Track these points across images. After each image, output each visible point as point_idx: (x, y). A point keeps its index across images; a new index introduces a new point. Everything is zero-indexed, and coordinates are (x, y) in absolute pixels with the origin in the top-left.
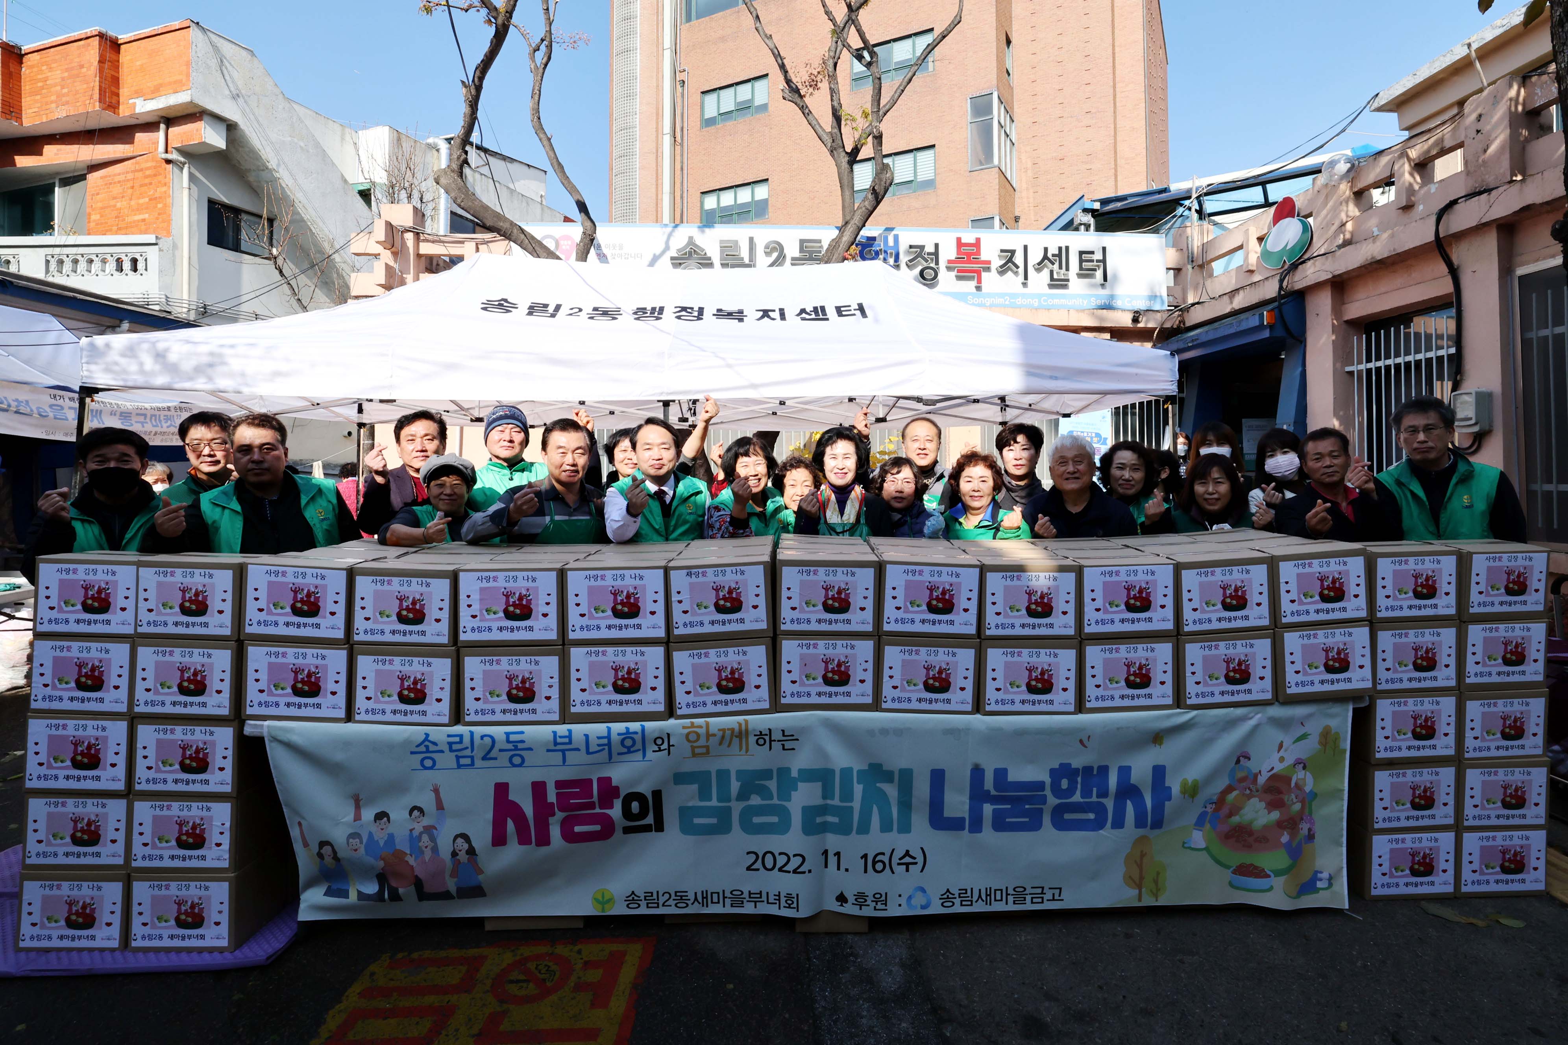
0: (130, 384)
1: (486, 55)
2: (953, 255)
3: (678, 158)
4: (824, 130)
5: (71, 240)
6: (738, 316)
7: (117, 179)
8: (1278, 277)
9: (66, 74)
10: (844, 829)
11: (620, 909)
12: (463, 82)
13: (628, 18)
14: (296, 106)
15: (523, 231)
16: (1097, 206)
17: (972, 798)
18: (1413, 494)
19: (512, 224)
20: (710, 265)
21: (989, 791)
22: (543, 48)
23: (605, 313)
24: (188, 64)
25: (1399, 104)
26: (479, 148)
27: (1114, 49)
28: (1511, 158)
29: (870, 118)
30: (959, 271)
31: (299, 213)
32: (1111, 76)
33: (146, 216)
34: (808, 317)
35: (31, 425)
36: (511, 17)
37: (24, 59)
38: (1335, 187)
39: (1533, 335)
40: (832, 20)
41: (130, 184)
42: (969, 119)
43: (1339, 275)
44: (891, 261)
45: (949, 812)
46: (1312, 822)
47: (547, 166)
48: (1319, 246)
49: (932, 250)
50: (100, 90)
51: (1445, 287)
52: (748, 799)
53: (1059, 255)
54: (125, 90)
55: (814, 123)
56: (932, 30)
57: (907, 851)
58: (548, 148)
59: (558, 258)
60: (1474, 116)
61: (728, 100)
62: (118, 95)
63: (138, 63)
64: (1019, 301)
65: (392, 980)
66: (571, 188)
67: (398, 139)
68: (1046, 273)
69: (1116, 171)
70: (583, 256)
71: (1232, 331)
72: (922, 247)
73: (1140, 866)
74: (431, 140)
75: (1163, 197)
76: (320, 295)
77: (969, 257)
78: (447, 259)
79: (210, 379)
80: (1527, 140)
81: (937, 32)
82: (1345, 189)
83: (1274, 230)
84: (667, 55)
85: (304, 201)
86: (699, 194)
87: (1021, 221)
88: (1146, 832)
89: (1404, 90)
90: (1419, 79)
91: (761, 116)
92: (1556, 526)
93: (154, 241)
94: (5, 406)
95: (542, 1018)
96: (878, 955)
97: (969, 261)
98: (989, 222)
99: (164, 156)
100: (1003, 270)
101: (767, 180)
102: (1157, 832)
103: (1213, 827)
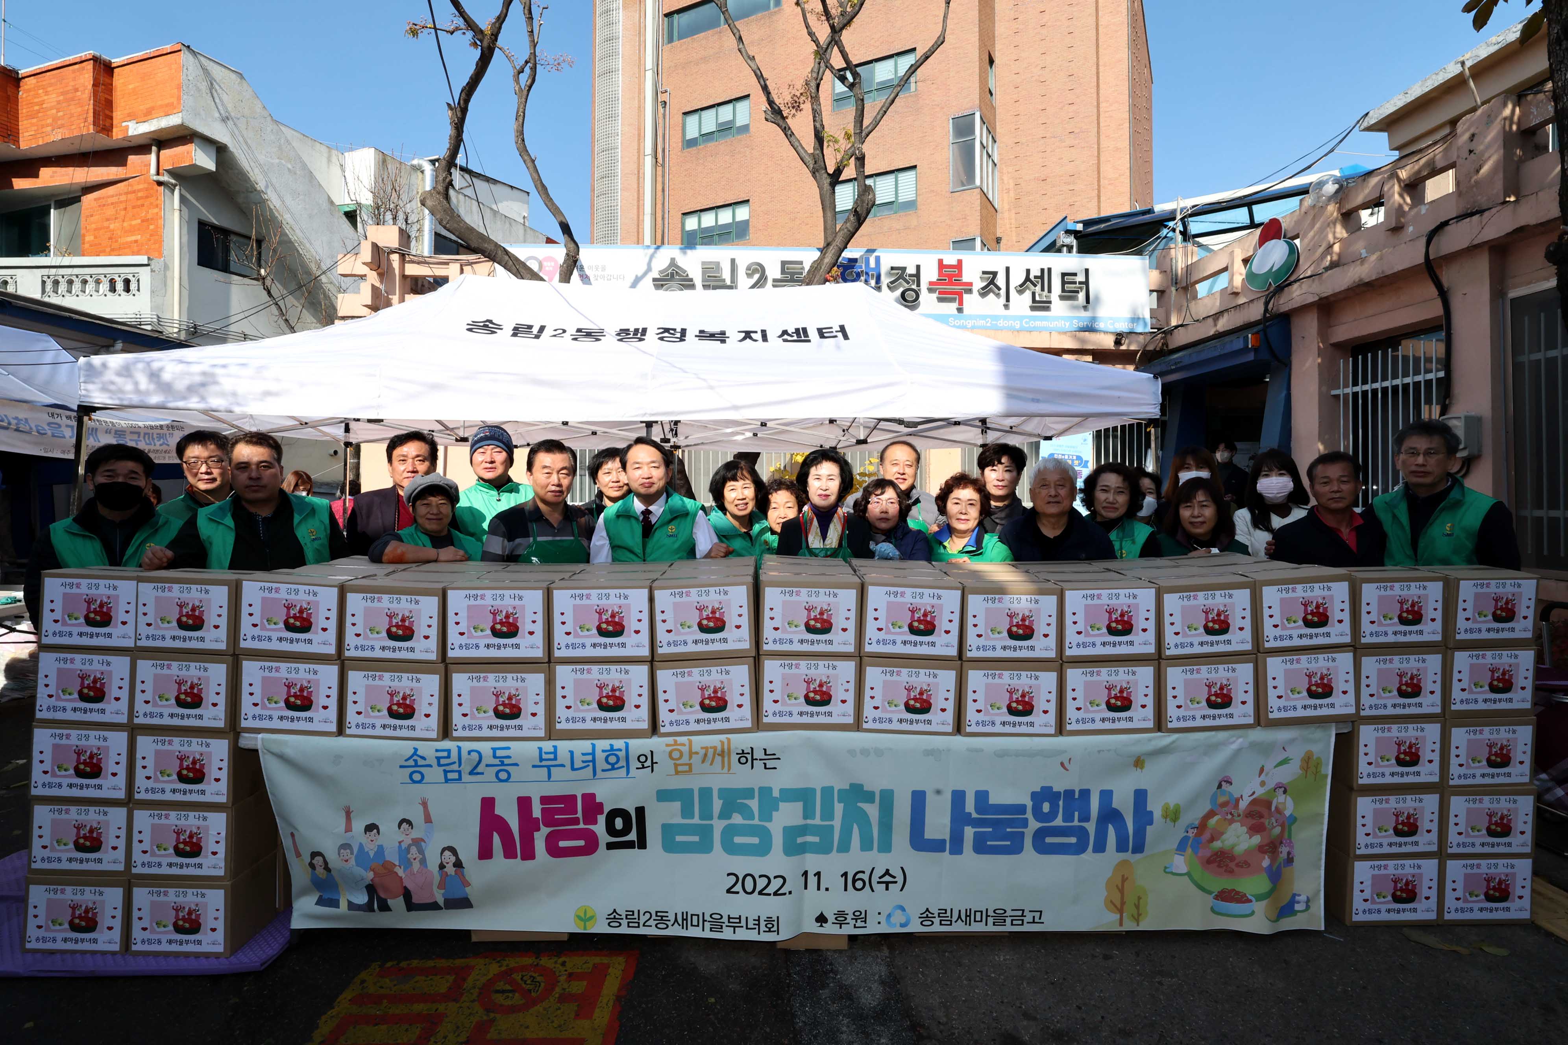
0: (126, 403)
1: (471, 78)
2: (934, 277)
3: (659, 179)
4: (806, 151)
5: (67, 261)
6: (721, 337)
7: (110, 200)
8: (1263, 300)
9: (61, 98)
10: (824, 848)
11: (601, 928)
12: (449, 105)
13: (611, 39)
14: (283, 128)
15: (506, 252)
16: (1080, 227)
17: (953, 820)
19: (497, 246)
20: (692, 287)
21: (970, 814)
22: (527, 70)
23: (589, 334)
24: (179, 87)
25: (1388, 124)
26: (462, 169)
27: (1098, 69)
28: (1505, 178)
29: (853, 139)
30: (940, 293)
31: (287, 235)
32: (1095, 96)
33: (139, 237)
34: (789, 338)
35: (30, 443)
36: (496, 40)
37: (22, 83)
38: (1323, 208)
39: (1524, 358)
40: (816, 41)
41: (122, 206)
42: (951, 140)
43: (1326, 298)
44: (873, 282)
45: (930, 833)
46: (1290, 844)
47: (531, 188)
48: (1306, 268)
49: (914, 271)
50: (94, 113)
51: (1435, 310)
52: (730, 818)
53: (1042, 277)
54: (119, 113)
55: (796, 144)
56: (914, 50)
57: (888, 870)
58: (532, 169)
59: (542, 279)
60: (1466, 136)
61: (709, 122)
62: (111, 118)
63: (131, 87)
64: (1001, 323)
65: (382, 987)
66: (555, 210)
67: (383, 161)
68: (1028, 295)
69: (1099, 191)
70: (566, 277)
71: (1216, 353)
72: (904, 269)
73: (1122, 891)
74: (415, 162)
75: (1147, 218)
76: (307, 316)
77: (950, 279)
78: (431, 280)
79: (203, 399)
80: (1522, 161)
81: (919, 53)
82: (1333, 210)
83: (1260, 251)
84: (649, 75)
85: (290, 221)
86: (680, 216)
87: (1003, 242)
88: (1127, 856)
89: (1395, 109)
90: (1410, 98)
91: (743, 136)
92: (1545, 553)
93: (146, 262)
94: (5, 424)
95: (527, 1027)
96: (857, 972)
97: (950, 283)
98: (970, 243)
99: (155, 178)
100: (984, 292)
101: (748, 201)
102: (1138, 856)
103: (1195, 852)
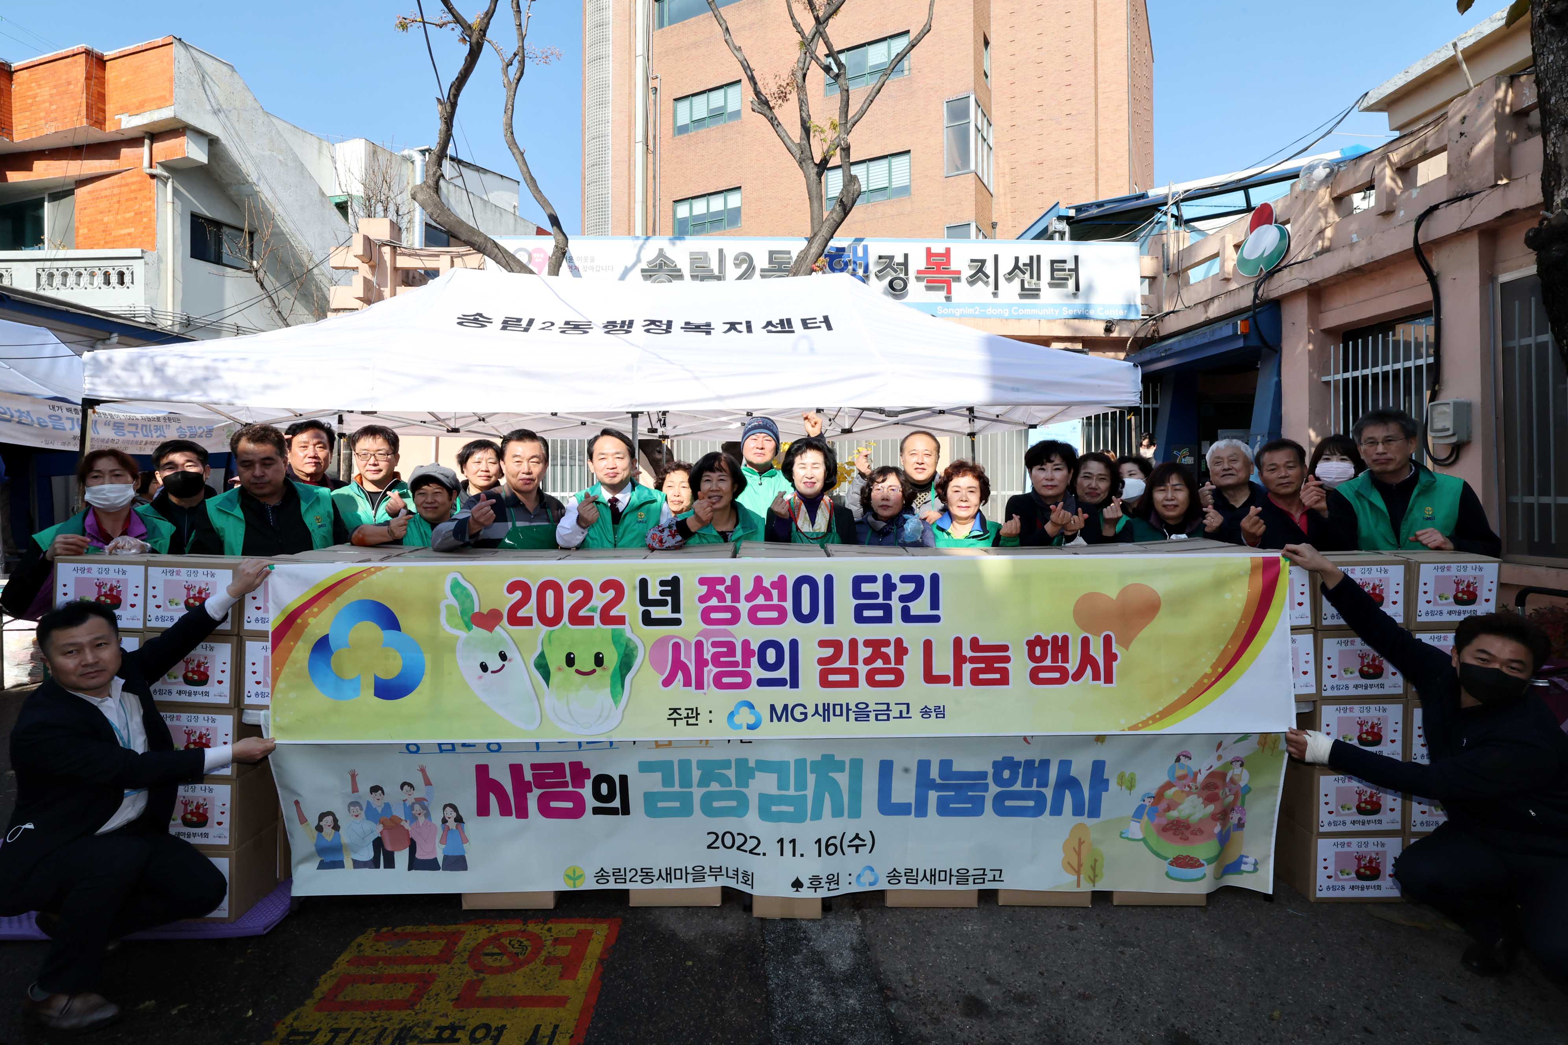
0: (130, 396)
1: (460, 73)
2: (922, 266)
3: (650, 166)
4: (792, 142)
5: (61, 254)
6: (706, 329)
7: (104, 193)
8: (1253, 286)
9: (54, 91)
10: (798, 817)
11: (589, 884)
12: (438, 99)
13: (601, 25)
14: (274, 120)
15: (496, 245)
16: (1072, 213)
17: (918, 786)
18: (1371, 504)
19: (487, 239)
20: (681, 277)
21: (934, 780)
22: (516, 63)
23: (576, 327)
24: (171, 80)
25: (1389, 104)
26: (452, 159)
27: (1096, 49)
28: (1496, 161)
29: (838, 129)
30: (928, 282)
31: (278, 227)
32: (1093, 76)
33: (132, 230)
34: (774, 329)
35: (32, 435)
36: (485, 35)
37: (14, 77)
38: (1314, 193)
39: (1514, 343)
40: (801, 32)
41: (115, 199)
42: (946, 124)
43: (1316, 283)
44: (860, 272)
45: (896, 798)
46: (1243, 811)
47: (520, 178)
48: (1298, 253)
49: (902, 260)
50: (87, 106)
51: (1426, 295)
52: (708, 786)
53: (1031, 265)
54: (111, 106)
55: (783, 134)
56: (908, 32)
57: (857, 835)
58: (520, 162)
59: (531, 272)
60: (1458, 118)
61: (701, 107)
62: (104, 111)
63: (123, 80)
64: (990, 311)
65: (377, 950)
66: (544, 202)
67: (374, 152)
68: (1017, 282)
69: (1097, 174)
70: (555, 270)
71: (1206, 340)
72: (891, 258)
73: (1079, 854)
74: (406, 152)
75: (1141, 202)
76: (300, 308)
77: (938, 268)
78: (422, 272)
79: (205, 393)
80: (1516, 142)
81: (913, 35)
82: (1324, 196)
83: (1252, 237)
84: (640, 61)
85: (283, 214)
86: (672, 203)
87: (998, 227)
88: (1084, 819)
89: (1395, 88)
90: (1410, 77)
91: (734, 122)
92: (1536, 539)
93: (140, 255)
94: (8, 417)
95: (515, 986)
96: (830, 940)
97: (938, 272)
98: (966, 228)
99: (149, 171)
100: (973, 280)
101: (740, 187)
102: (1094, 821)
103: (1151, 819)
